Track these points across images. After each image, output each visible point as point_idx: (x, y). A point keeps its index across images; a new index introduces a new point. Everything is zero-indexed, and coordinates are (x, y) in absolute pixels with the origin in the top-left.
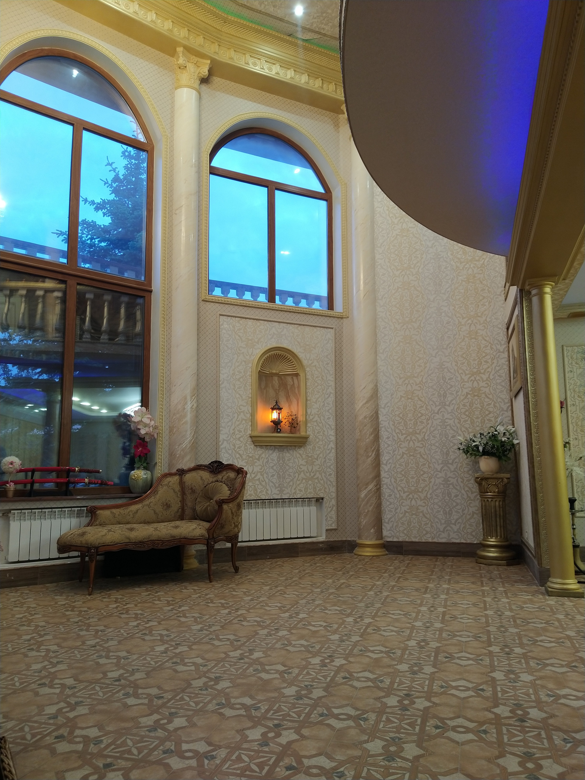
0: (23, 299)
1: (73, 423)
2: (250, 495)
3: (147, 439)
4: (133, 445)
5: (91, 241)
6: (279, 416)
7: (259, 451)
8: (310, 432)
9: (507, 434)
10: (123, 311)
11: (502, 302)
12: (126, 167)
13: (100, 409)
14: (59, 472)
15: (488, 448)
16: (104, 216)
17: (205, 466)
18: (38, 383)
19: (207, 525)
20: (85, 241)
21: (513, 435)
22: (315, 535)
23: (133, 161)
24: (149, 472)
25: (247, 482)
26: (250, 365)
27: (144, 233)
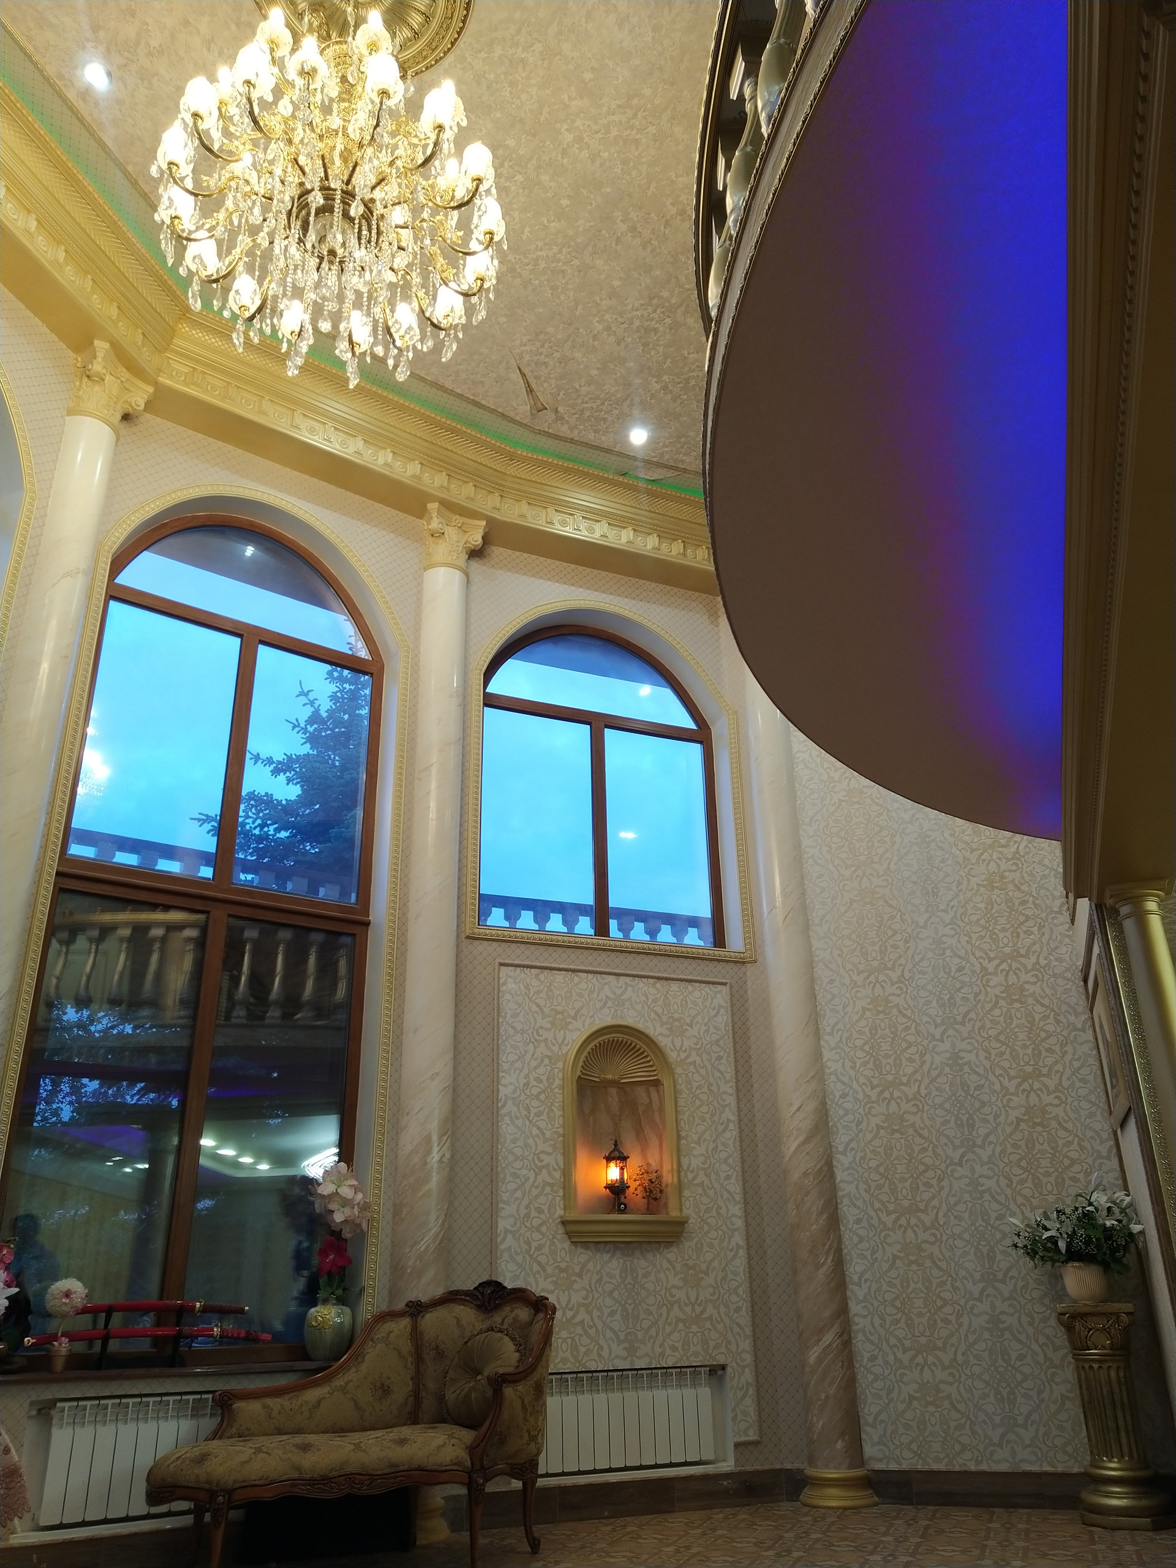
0: (124, 946)
1: (197, 1196)
2: (564, 1361)
3: (347, 1234)
4: (317, 1246)
5: (261, 830)
6: (622, 1174)
7: (582, 1255)
8: (689, 1211)
9: (1116, 1210)
10: (312, 960)
11: (1066, 926)
12: (333, 697)
13: (256, 1163)
14: (162, 1314)
15: (1078, 1243)
16: (288, 784)
17: (467, 1293)
18: (135, 1114)
19: (467, 1436)
20: (249, 831)
21: (1129, 1212)
22: (711, 1457)
23: (347, 686)
24: (347, 1310)
25: (556, 1329)
26: (560, 1065)
27: (359, 813)
